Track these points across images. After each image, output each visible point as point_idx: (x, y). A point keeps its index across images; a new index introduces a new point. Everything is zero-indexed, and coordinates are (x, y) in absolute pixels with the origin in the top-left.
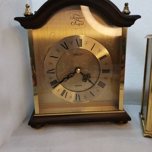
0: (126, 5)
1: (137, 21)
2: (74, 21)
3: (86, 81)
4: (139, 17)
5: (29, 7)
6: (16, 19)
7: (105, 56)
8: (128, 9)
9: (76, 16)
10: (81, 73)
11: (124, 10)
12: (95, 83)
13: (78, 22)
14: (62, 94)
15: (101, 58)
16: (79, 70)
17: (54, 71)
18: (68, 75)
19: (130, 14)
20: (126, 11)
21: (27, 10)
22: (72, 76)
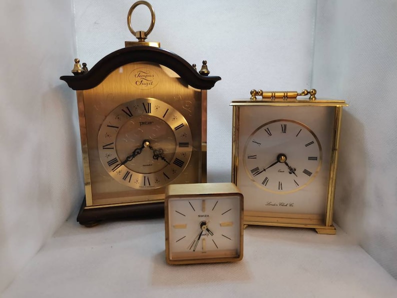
0: (204, 63)
1: (217, 84)
2: (139, 79)
3: (157, 159)
4: (219, 78)
5: (79, 61)
6: (62, 78)
7: (182, 125)
8: (207, 69)
9: (142, 74)
10: (150, 147)
11: (202, 69)
12: (171, 161)
13: (144, 81)
14: (125, 178)
15: (177, 128)
16: (148, 143)
17: (113, 146)
18: (134, 152)
19: (209, 75)
20: (204, 70)
21: (76, 66)
22: (138, 153)
